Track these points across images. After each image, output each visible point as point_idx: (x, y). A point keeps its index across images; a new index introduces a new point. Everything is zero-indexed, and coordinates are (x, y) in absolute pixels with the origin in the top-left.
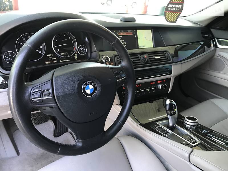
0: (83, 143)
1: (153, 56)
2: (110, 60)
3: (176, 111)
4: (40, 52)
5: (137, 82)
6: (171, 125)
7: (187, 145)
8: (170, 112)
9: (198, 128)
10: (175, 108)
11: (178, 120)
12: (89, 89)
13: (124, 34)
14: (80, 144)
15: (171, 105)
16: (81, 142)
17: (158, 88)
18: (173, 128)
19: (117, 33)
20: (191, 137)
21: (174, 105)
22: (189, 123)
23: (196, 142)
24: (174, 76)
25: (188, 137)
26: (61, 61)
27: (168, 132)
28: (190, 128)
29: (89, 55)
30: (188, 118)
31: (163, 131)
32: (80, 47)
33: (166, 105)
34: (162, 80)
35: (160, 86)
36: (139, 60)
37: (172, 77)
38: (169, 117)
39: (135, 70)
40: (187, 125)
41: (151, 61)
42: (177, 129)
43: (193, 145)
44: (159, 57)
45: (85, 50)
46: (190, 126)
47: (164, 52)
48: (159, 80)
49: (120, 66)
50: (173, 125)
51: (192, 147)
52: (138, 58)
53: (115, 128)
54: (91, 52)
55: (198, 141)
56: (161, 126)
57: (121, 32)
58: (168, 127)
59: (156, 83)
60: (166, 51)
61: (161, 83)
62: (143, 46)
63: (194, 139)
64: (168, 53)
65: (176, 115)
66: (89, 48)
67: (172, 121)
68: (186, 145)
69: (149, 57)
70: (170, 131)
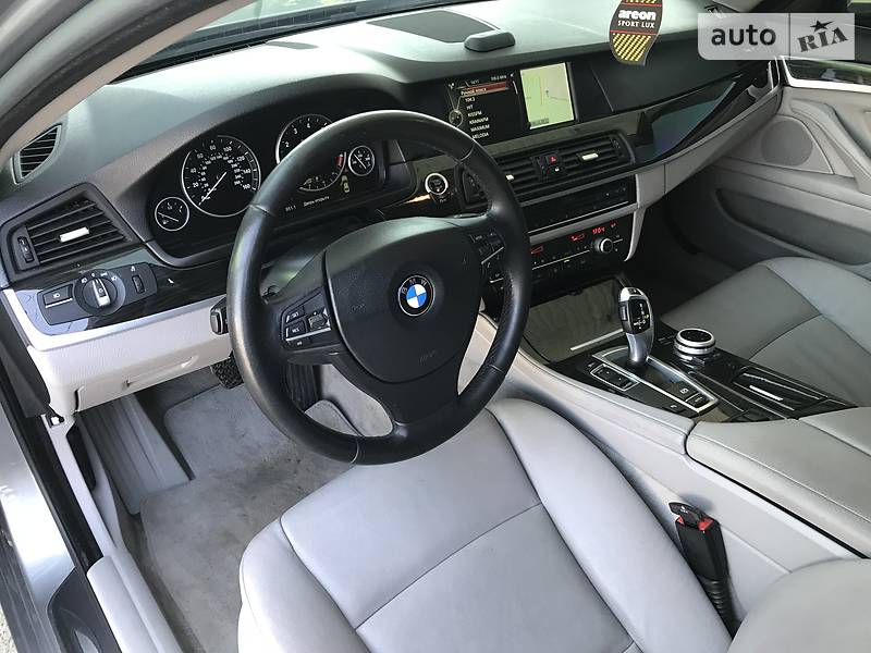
0: (409, 429)
1: (574, 154)
2: (447, 186)
3: (648, 320)
4: (246, 187)
5: (533, 239)
6: (636, 358)
7: (681, 411)
8: (632, 324)
9: (713, 361)
10: (647, 313)
11: (656, 341)
12: (415, 295)
13: (482, 91)
14: (402, 433)
15: (633, 303)
16: (405, 428)
17: (594, 249)
18: (642, 369)
19: (460, 90)
20: (694, 389)
21: (644, 302)
22: (689, 349)
23: (705, 401)
24: (641, 207)
25: (684, 391)
26: (306, 204)
27: (629, 381)
28: (691, 363)
29: (383, 174)
30: (685, 335)
31: (615, 377)
32: (356, 152)
33: (619, 305)
34: (607, 224)
35: (600, 246)
36: (533, 173)
37: (636, 210)
38: (631, 337)
39: (523, 204)
40: (683, 356)
41: (569, 170)
42: (655, 369)
43: (698, 410)
44: (594, 155)
45: (370, 161)
46: (690, 358)
47: (610, 136)
48: (597, 227)
49: (484, 217)
50: (643, 359)
51: (693, 416)
52: (531, 165)
53: (485, 383)
54: (388, 165)
55: (713, 399)
56: (607, 364)
57: (470, 84)
58: (628, 365)
59: (589, 236)
60: (615, 132)
61: (602, 235)
62: (543, 122)
63: (701, 395)
64: (621, 135)
65: (650, 331)
66: (380, 154)
67: (640, 347)
68: (677, 413)
69: (563, 157)
70: (633, 377)
